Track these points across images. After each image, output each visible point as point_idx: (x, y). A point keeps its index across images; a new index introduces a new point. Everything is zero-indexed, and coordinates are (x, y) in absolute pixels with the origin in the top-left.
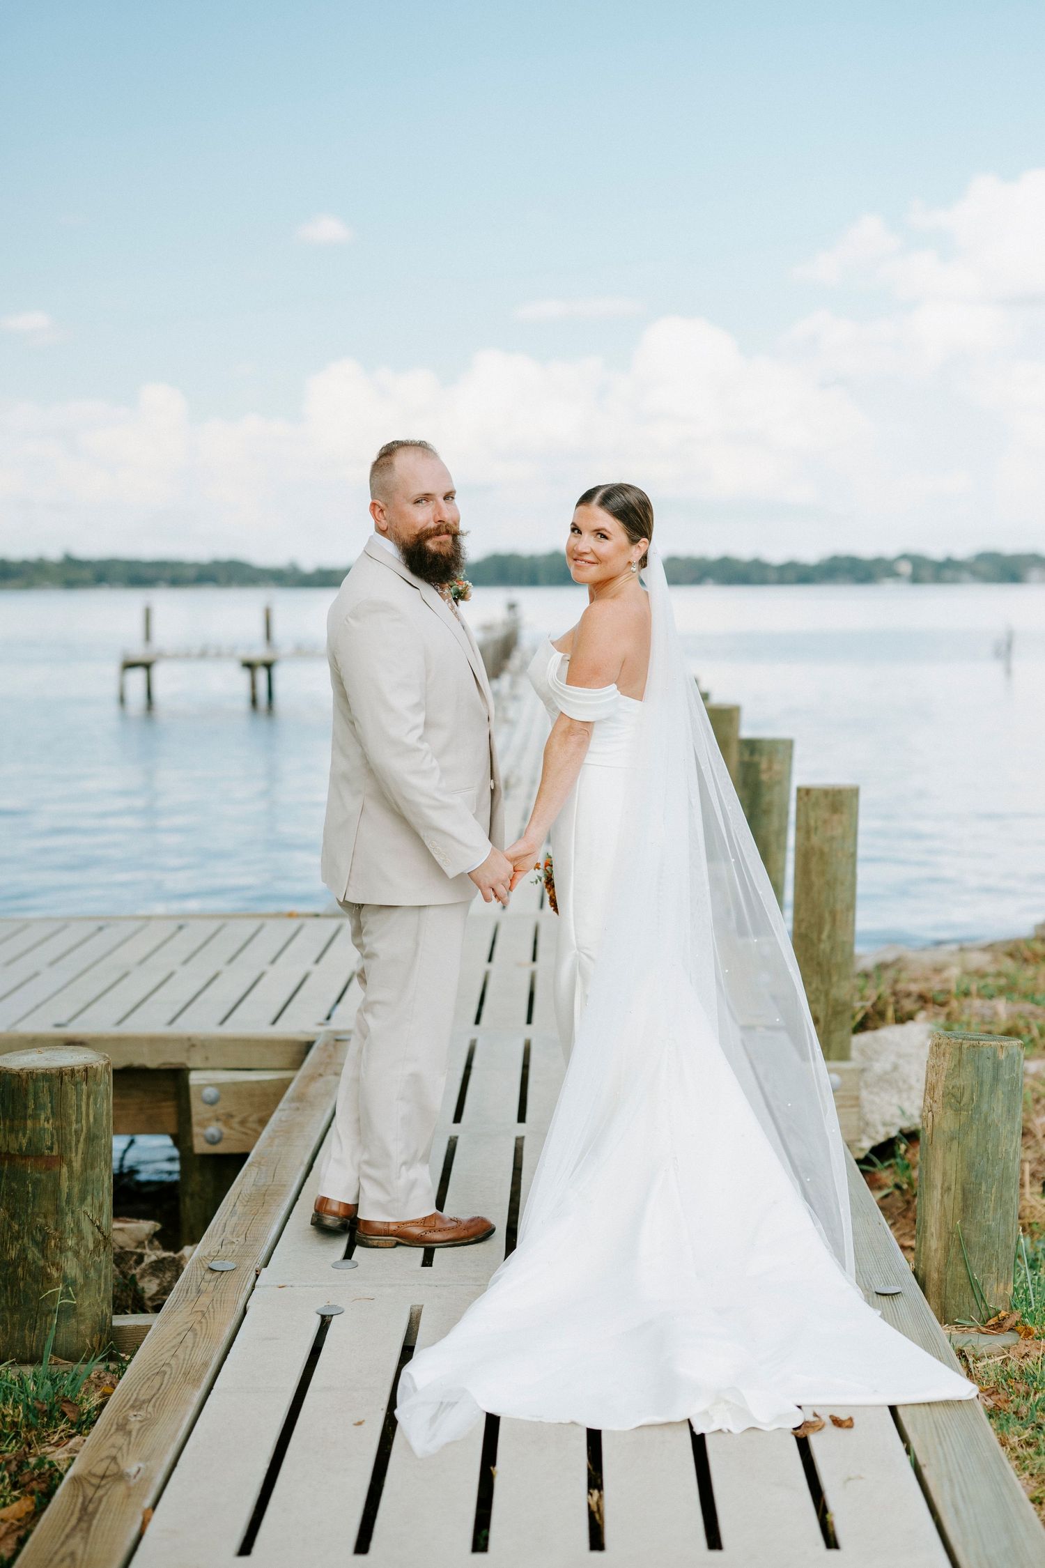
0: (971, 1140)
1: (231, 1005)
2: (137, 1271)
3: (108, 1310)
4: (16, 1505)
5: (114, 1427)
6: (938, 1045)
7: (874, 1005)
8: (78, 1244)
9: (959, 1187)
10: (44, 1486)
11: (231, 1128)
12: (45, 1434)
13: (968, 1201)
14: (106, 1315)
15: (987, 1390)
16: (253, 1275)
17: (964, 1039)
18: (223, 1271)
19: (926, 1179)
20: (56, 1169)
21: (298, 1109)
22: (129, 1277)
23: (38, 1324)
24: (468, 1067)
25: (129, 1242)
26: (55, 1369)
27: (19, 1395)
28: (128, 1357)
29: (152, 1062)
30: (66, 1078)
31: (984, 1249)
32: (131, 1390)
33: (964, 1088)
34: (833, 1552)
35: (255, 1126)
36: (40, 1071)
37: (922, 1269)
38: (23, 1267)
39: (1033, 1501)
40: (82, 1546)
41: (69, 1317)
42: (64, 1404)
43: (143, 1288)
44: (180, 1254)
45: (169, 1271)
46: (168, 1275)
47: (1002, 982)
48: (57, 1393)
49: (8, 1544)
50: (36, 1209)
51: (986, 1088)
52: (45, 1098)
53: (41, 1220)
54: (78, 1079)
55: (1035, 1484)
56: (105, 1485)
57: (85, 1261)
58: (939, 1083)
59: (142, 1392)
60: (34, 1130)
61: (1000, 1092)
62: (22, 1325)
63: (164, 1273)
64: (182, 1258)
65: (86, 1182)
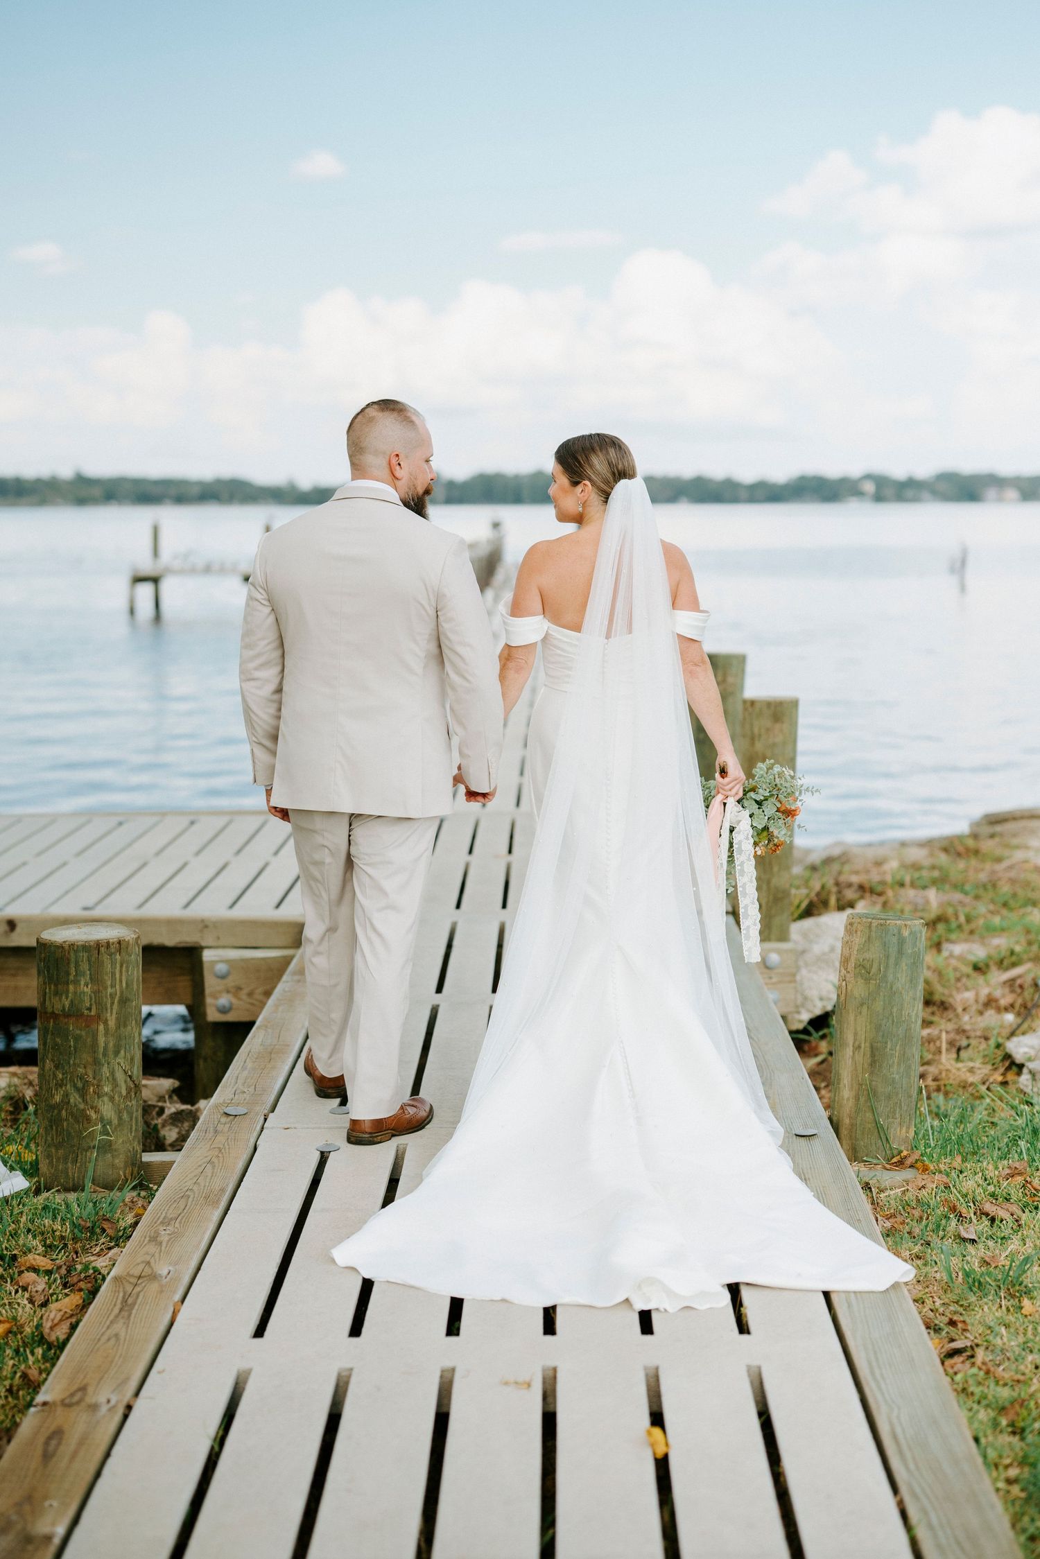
0: (879, 1005)
1: (238, 892)
2: (159, 1121)
3: (139, 1148)
4: (67, 1299)
5: (148, 1239)
6: (851, 924)
7: (818, 894)
8: (112, 1091)
9: (868, 1044)
10: (89, 1285)
11: (239, 999)
12: (88, 1246)
13: (876, 1058)
14: (137, 1151)
15: (887, 1215)
16: (262, 1118)
17: (873, 919)
18: (236, 1116)
19: (840, 1038)
20: (94, 1026)
21: (299, 981)
22: (152, 1127)
23: (79, 1158)
24: (449, 946)
25: (152, 1096)
26: (95, 1195)
27: (66, 1215)
28: (155, 1187)
29: (170, 941)
30: (102, 950)
31: (889, 1097)
32: (160, 1210)
33: (872, 961)
34: (745, 1336)
35: (261, 997)
36: (80, 943)
37: (836, 1116)
38: (66, 1111)
39: (915, 1301)
40: (124, 1330)
41: (105, 1152)
42: (103, 1222)
43: (164, 1136)
44: (196, 1106)
45: (186, 1120)
46: (186, 1125)
47: (936, 874)
48: (97, 1214)
49: (62, 1329)
50: (77, 1061)
51: (892, 961)
52: (85, 966)
53: (81, 1070)
54: (113, 950)
55: (921, 1288)
56: (142, 1283)
57: (119, 1105)
58: (852, 957)
59: (170, 1211)
60: (75, 993)
61: (904, 964)
62: (66, 1159)
63: (183, 1123)
64: (198, 1110)
65: (119, 1038)
